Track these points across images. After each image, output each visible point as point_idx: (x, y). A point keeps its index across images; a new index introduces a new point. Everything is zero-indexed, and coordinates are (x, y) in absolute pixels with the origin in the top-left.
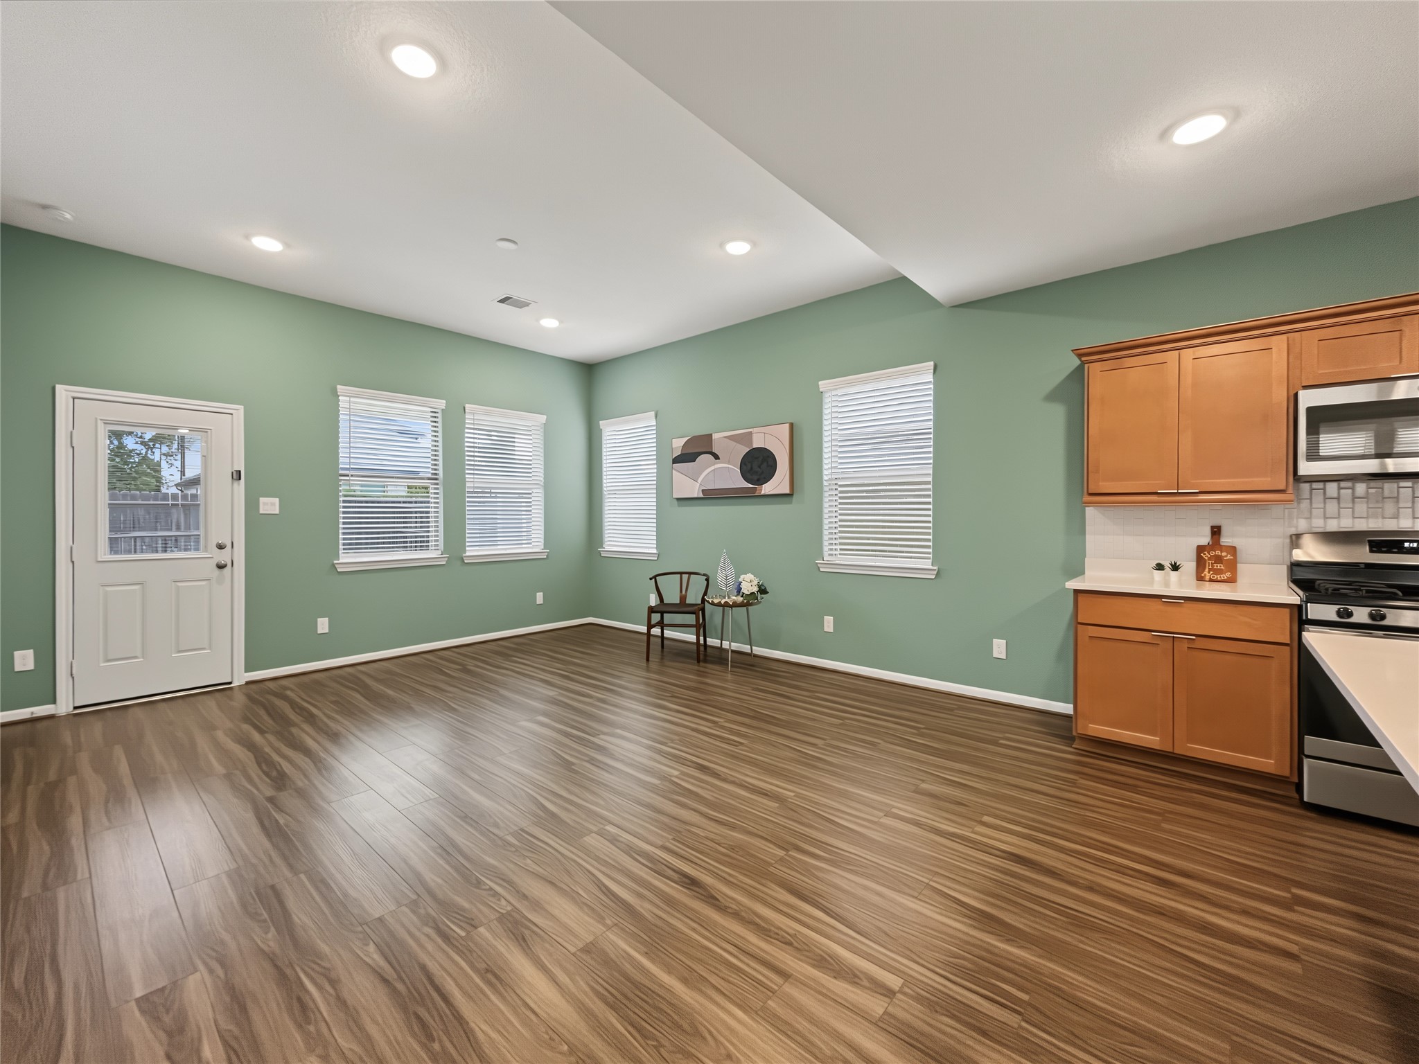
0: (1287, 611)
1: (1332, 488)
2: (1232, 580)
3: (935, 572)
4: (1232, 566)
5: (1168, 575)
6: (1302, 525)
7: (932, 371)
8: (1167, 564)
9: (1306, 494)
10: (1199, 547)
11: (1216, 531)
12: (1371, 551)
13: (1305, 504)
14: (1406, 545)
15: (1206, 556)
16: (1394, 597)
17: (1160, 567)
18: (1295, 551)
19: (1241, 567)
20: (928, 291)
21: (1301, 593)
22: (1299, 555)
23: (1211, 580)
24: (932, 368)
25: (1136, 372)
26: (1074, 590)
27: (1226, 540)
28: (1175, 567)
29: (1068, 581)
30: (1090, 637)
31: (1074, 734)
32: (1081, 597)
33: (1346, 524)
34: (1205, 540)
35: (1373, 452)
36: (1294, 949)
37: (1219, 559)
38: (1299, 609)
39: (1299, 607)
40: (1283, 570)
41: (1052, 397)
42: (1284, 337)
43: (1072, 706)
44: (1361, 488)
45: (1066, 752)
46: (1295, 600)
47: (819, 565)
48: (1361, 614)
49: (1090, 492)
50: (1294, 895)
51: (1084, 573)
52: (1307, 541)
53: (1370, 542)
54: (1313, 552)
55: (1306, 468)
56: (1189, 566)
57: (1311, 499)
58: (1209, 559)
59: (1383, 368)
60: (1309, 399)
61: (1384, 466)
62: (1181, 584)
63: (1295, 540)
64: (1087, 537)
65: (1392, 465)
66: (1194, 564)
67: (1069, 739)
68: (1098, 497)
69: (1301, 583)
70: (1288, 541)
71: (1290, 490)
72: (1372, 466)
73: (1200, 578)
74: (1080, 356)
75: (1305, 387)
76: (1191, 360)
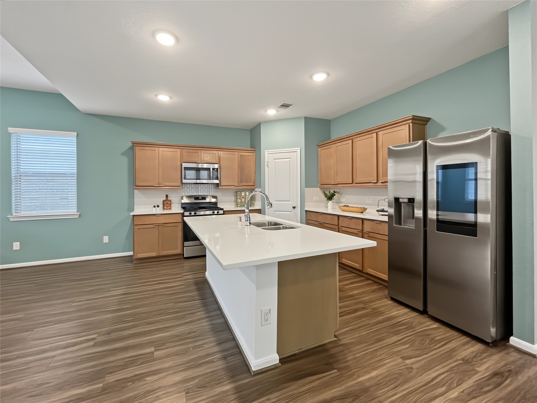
0: (181, 214)
1: (188, 185)
2: (170, 209)
3: (79, 215)
4: (170, 205)
5: (157, 208)
6: (183, 194)
7: (76, 136)
8: (156, 205)
9: (184, 187)
10: (163, 200)
11: (167, 196)
12: (195, 200)
13: (184, 189)
14: (200, 198)
15: (165, 203)
16: (198, 209)
17: (155, 207)
18: (182, 200)
19: (172, 205)
20: (76, 106)
21: (183, 210)
22: (183, 201)
23: (166, 209)
24: (76, 135)
25: (149, 151)
26: (133, 215)
27: (169, 199)
28: (158, 206)
29: (131, 213)
30: (138, 229)
31: (134, 259)
32: (135, 217)
33: (191, 194)
34: (165, 199)
35: (195, 178)
36: (183, 283)
37: (167, 203)
38: (183, 214)
39: (183, 213)
40: (180, 205)
41: (123, 154)
42: (180, 149)
43: (133, 252)
44: (193, 185)
45: (130, 265)
46: (182, 212)
47: (9, 218)
48: (193, 213)
49: (136, 185)
50: (183, 275)
51: (134, 210)
52: (184, 198)
53: (194, 197)
54: (185, 200)
55: (184, 181)
56: (161, 206)
57: (185, 188)
58: (166, 204)
59: (196, 160)
60: (184, 165)
61: (197, 181)
62: (159, 211)
63: (182, 198)
64: (135, 199)
65: (198, 181)
66: (162, 205)
67: (132, 261)
68: (138, 187)
69: (183, 208)
70: (181, 198)
71: (181, 186)
72: (195, 181)
73: (164, 209)
74: (133, 144)
75: (184, 162)
76: (161, 151)
